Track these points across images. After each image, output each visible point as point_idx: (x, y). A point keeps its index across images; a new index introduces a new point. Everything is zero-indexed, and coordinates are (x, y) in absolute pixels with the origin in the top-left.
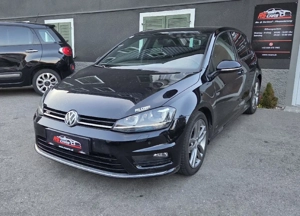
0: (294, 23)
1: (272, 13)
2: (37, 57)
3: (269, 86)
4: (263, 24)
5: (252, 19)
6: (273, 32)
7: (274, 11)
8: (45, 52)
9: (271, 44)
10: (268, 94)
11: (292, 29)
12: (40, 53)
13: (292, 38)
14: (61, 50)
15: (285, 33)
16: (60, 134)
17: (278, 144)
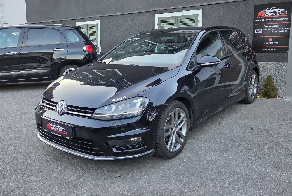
0: (289, 20)
1: (269, 12)
2: (63, 54)
3: (269, 77)
4: (262, 22)
5: (253, 18)
6: (271, 28)
7: (271, 10)
8: (70, 50)
9: (270, 40)
10: (269, 85)
11: (289, 26)
12: (66, 51)
13: (288, 34)
14: (85, 48)
15: (282, 30)
16: (51, 122)
17: (262, 131)
